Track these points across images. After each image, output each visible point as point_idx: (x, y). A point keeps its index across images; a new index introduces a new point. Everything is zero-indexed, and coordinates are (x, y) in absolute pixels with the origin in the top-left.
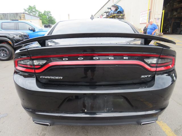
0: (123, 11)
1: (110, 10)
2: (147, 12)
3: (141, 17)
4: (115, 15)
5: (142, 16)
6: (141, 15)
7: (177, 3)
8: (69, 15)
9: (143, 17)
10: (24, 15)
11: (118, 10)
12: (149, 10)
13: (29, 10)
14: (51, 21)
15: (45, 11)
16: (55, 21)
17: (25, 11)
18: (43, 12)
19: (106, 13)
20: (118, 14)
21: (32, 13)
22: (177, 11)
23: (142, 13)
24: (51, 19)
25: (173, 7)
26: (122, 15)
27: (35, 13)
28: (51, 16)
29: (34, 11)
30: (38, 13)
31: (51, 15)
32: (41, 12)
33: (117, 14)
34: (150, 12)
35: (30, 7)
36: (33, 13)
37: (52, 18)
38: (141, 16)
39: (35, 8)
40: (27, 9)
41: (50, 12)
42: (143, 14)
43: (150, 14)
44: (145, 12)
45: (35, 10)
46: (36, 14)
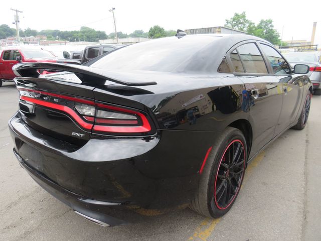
8: (315, 24)
10: (220, 30)
13: (234, 21)
14: (270, 38)
15: (262, 20)
16: (279, 38)
17: (227, 23)
18: (257, 24)
21: (238, 26)
24: (271, 35)
27: (242, 26)
28: (272, 30)
29: (241, 21)
30: (247, 25)
31: (273, 26)
32: (254, 23)
35: (237, 15)
36: (240, 25)
37: (274, 32)
39: (243, 16)
40: (231, 19)
41: (271, 22)
45: (244, 20)
46: (244, 28)
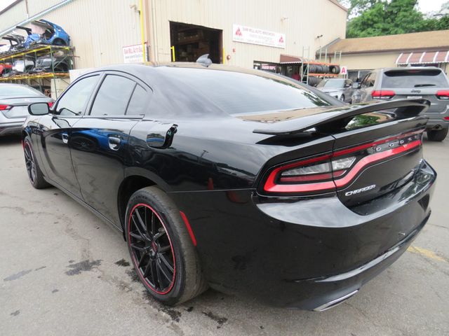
0: (69, 40)
1: (24, 33)
2: (141, 46)
3: (127, 58)
4: (49, 47)
5: (127, 55)
6: (126, 52)
7: (183, 34)
9: (132, 57)
11: (55, 36)
12: (145, 43)
19: (11, 39)
20: (57, 47)
22: (186, 51)
23: (127, 49)
25: (177, 40)
26: (67, 48)
33: (54, 46)
34: (147, 48)
38: (125, 55)
42: (130, 51)
43: (148, 53)
44: (135, 47)
